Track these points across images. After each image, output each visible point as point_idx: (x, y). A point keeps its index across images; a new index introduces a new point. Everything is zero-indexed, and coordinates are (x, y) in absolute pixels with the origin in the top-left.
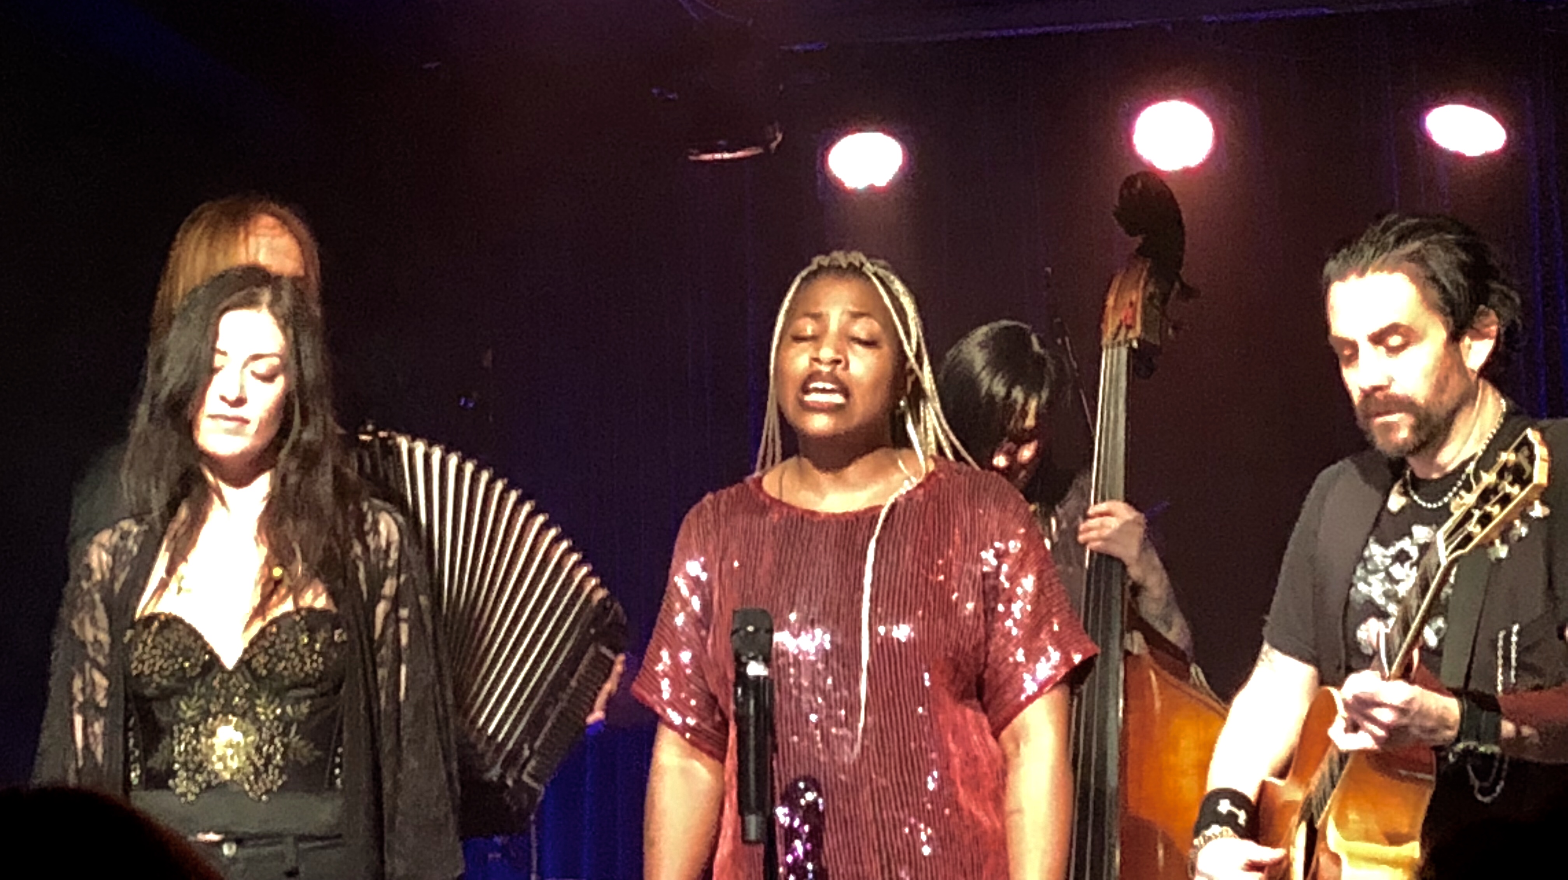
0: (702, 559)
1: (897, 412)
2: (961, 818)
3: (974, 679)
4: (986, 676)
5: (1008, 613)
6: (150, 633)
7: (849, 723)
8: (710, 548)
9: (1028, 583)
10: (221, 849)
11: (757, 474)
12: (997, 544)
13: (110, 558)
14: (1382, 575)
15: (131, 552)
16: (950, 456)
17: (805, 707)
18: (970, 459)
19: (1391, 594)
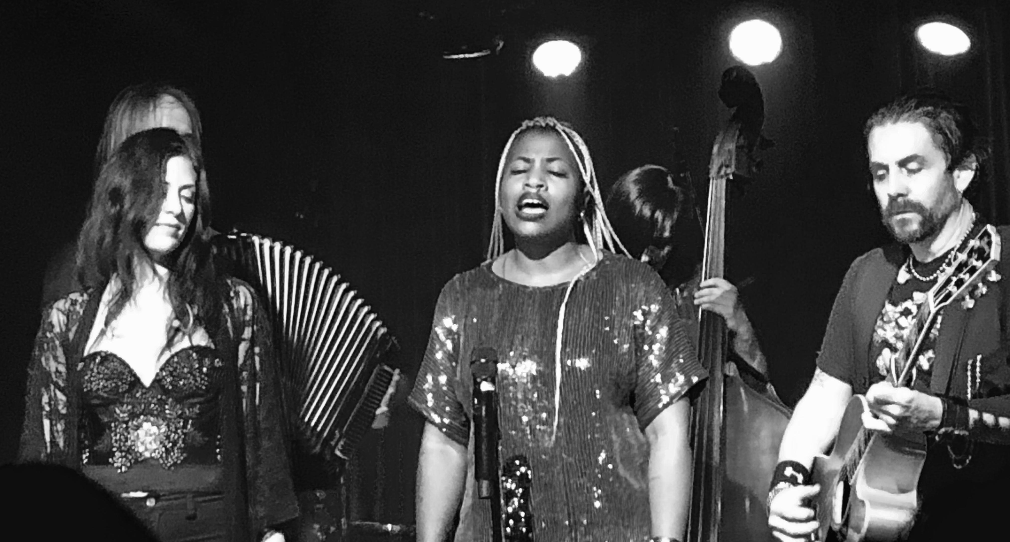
0: (453, 317)
1: (579, 220)
2: (621, 483)
3: (629, 394)
4: (636, 392)
5: (651, 351)
6: (94, 364)
7: (548, 423)
8: (459, 309)
9: (663, 332)
10: (145, 502)
11: (488, 262)
12: (644, 307)
13: (65, 318)
14: (893, 324)
15: (79, 313)
16: (613, 250)
17: (520, 410)
18: (625, 251)
19: (898, 336)
